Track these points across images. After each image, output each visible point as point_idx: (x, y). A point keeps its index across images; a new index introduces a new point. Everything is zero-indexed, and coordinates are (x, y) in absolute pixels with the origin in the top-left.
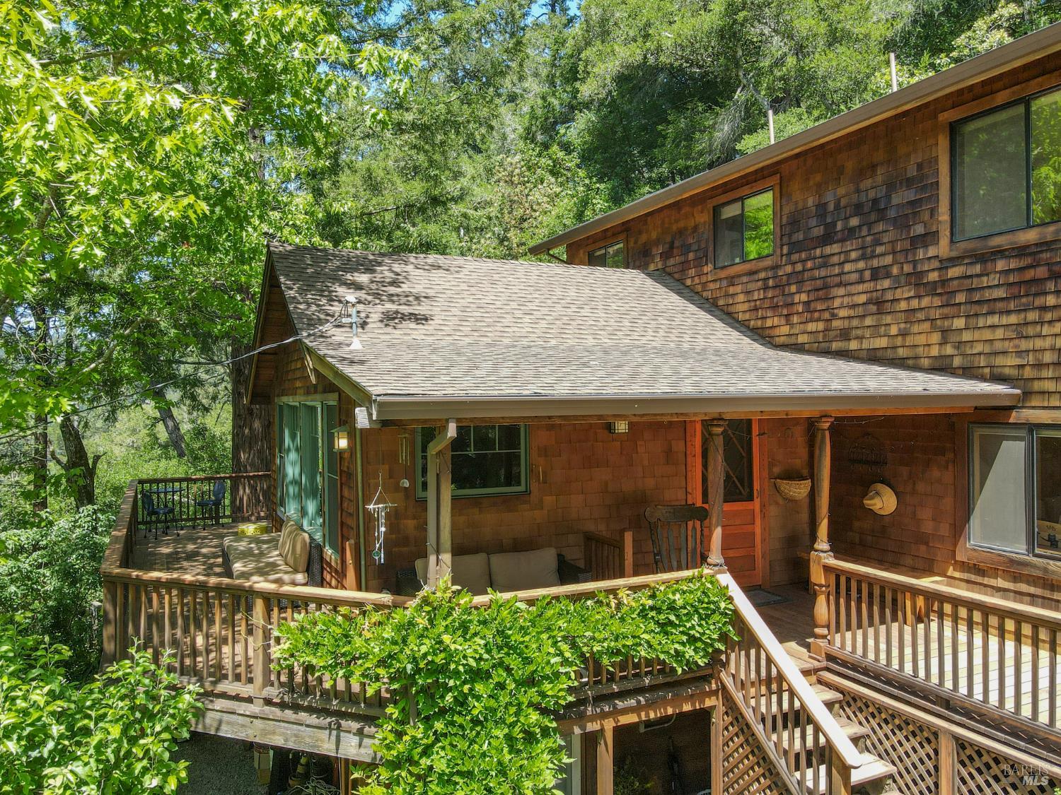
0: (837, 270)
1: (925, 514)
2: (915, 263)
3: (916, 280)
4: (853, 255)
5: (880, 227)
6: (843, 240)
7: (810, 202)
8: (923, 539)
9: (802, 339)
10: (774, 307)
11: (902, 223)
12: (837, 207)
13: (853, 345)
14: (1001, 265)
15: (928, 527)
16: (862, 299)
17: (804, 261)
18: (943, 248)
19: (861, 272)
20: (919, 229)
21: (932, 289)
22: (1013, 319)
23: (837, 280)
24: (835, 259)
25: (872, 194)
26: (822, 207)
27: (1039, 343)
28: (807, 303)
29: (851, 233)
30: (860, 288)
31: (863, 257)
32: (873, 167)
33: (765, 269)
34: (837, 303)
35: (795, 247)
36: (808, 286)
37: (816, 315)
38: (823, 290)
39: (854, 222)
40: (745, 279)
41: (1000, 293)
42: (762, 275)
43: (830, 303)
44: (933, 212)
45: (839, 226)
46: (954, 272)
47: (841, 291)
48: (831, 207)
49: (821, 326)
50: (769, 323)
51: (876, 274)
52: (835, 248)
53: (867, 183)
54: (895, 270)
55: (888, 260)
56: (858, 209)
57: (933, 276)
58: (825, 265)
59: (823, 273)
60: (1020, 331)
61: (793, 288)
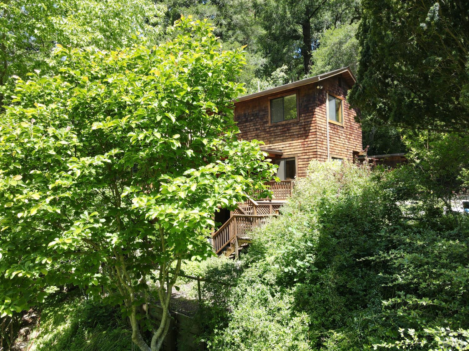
0: (248, 129)
2: (264, 127)
3: (264, 130)
4: (252, 125)
5: (257, 119)
6: (250, 122)
7: (242, 113)
11: (262, 119)
12: (248, 114)
14: (279, 128)
16: (254, 135)
17: (241, 126)
18: (269, 124)
19: (254, 129)
20: (265, 120)
21: (268, 133)
23: (249, 131)
24: (248, 126)
25: (256, 112)
26: (245, 114)
27: (286, 143)
29: (251, 120)
30: (253, 132)
31: (254, 126)
32: (256, 106)
34: (249, 136)
35: (239, 123)
38: (245, 133)
39: (252, 118)
41: (279, 133)
44: (267, 117)
45: (249, 119)
46: (272, 129)
47: (250, 133)
51: (257, 129)
52: (248, 124)
53: (254, 110)
54: (260, 129)
55: (259, 126)
56: (253, 115)
57: (268, 130)
58: (246, 127)
59: (245, 129)
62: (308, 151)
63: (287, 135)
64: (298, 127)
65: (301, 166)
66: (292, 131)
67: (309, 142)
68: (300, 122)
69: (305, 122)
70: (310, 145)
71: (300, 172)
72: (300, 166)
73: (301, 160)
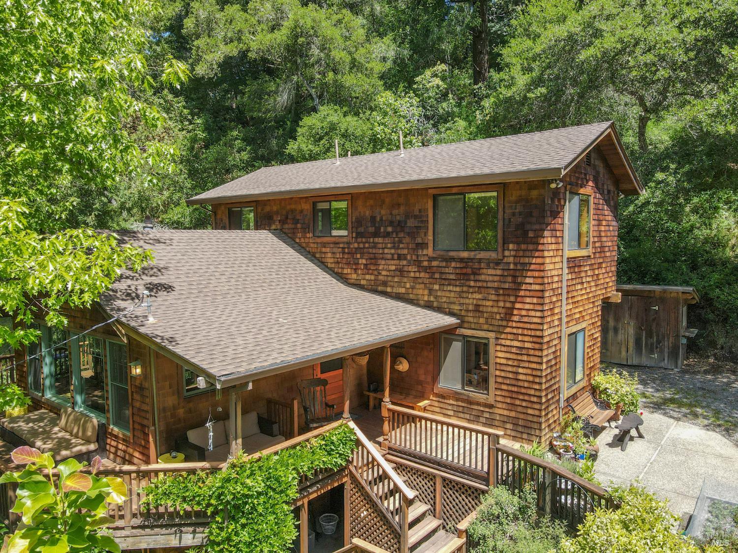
0: (381, 251)
2: (418, 256)
3: (418, 263)
4: (389, 245)
5: (401, 235)
6: (384, 237)
7: (367, 213)
8: (420, 383)
9: (363, 282)
10: (348, 264)
11: (412, 235)
12: (381, 219)
13: (389, 290)
14: (453, 264)
16: (393, 268)
17: (364, 243)
18: (430, 251)
19: (393, 255)
20: (419, 240)
21: (426, 269)
22: (458, 289)
23: (381, 256)
24: (380, 246)
25: (398, 218)
26: (373, 218)
27: (467, 301)
28: (366, 265)
29: (388, 235)
30: (393, 262)
31: (393, 247)
32: (399, 205)
33: (343, 243)
34: (381, 267)
35: (360, 235)
36: (366, 256)
37: (371, 271)
38: (374, 260)
39: (390, 229)
40: (332, 246)
41: (452, 277)
42: (341, 246)
43: (377, 267)
44: (426, 234)
45: (382, 230)
46: (435, 263)
47: (383, 262)
48: (378, 219)
49: (373, 277)
50: (345, 271)
51: (400, 257)
52: (380, 240)
53: (395, 212)
54: (409, 257)
55: (405, 252)
56: (391, 223)
57: (426, 264)
58: (375, 247)
59: (374, 251)
60: (460, 295)
61: (358, 256)
62: (520, 331)
63: (472, 284)
64: (499, 272)
65: (503, 361)
66: (483, 277)
67: (524, 313)
68: (505, 260)
69: (515, 264)
70: (526, 319)
71: (498, 373)
72: (498, 360)
73: (503, 349)
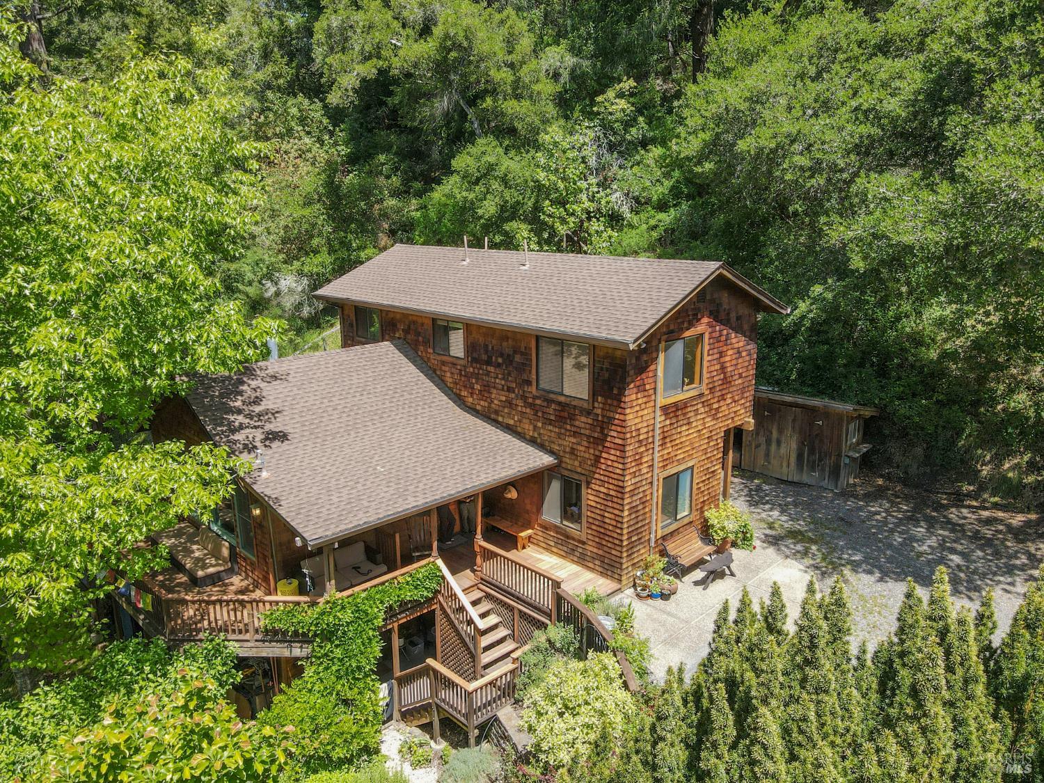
0: (493, 380)
1: (527, 501)
2: (524, 391)
3: (524, 398)
4: (500, 376)
5: (510, 368)
6: (495, 367)
7: (481, 340)
8: (527, 512)
9: (478, 408)
10: (465, 387)
11: (519, 371)
12: (493, 348)
13: (500, 419)
14: (553, 406)
15: (528, 507)
16: (504, 398)
17: (479, 369)
18: (534, 390)
19: (503, 385)
20: (525, 377)
21: (530, 406)
22: (557, 430)
23: (493, 385)
24: (492, 374)
27: (565, 443)
28: (480, 391)
29: (499, 365)
30: (503, 393)
31: (503, 379)
33: (460, 365)
34: (493, 396)
35: (475, 360)
36: (480, 382)
37: (484, 398)
38: (487, 388)
39: (500, 360)
40: (450, 366)
41: (553, 418)
42: (459, 367)
43: (490, 395)
44: (530, 372)
45: (494, 359)
46: (538, 402)
47: (495, 391)
48: (490, 349)
49: (486, 404)
50: (462, 394)
51: (509, 389)
52: (491, 369)
53: (505, 344)
54: (516, 391)
55: (514, 385)
57: (530, 400)
58: (488, 375)
59: (487, 378)
60: (559, 435)
61: (474, 381)
62: (606, 479)
63: (568, 427)
64: (590, 421)
65: (593, 504)
66: (577, 423)
67: (609, 463)
68: (595, 411)
69: (603, 416)
70: (610, 469)
71: (589, 513)
72: (590, 502)
73: (593, 492)
